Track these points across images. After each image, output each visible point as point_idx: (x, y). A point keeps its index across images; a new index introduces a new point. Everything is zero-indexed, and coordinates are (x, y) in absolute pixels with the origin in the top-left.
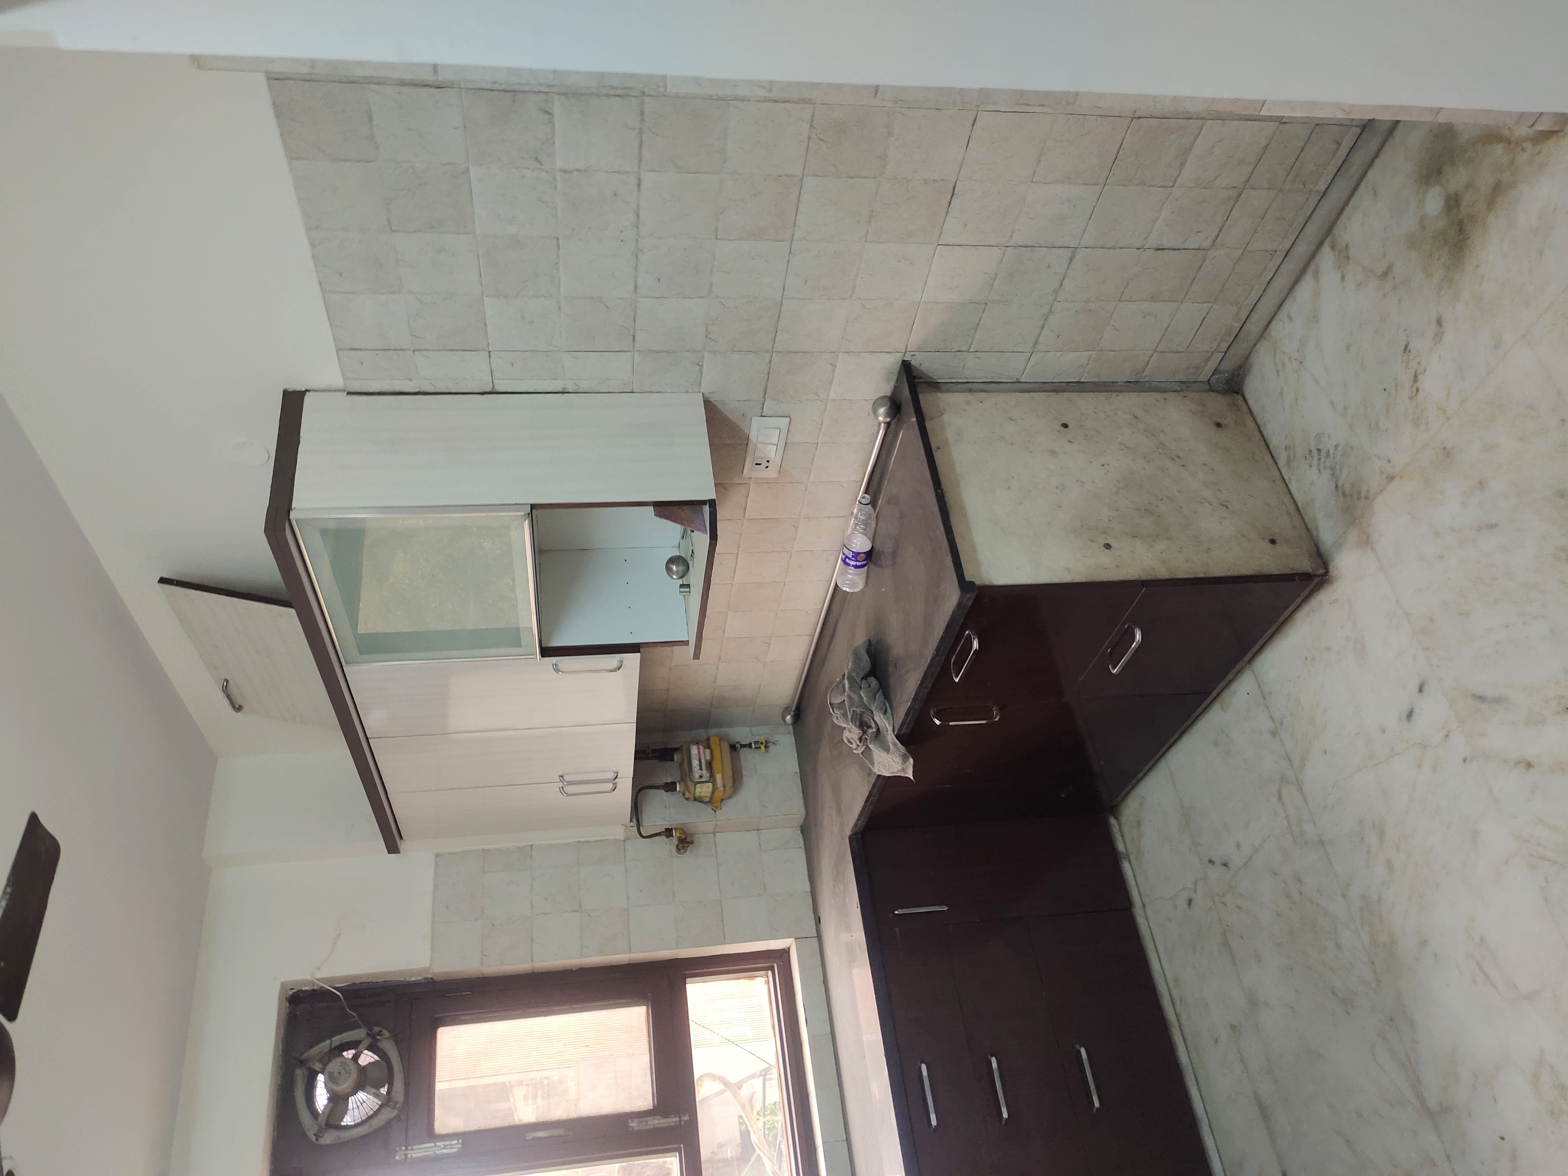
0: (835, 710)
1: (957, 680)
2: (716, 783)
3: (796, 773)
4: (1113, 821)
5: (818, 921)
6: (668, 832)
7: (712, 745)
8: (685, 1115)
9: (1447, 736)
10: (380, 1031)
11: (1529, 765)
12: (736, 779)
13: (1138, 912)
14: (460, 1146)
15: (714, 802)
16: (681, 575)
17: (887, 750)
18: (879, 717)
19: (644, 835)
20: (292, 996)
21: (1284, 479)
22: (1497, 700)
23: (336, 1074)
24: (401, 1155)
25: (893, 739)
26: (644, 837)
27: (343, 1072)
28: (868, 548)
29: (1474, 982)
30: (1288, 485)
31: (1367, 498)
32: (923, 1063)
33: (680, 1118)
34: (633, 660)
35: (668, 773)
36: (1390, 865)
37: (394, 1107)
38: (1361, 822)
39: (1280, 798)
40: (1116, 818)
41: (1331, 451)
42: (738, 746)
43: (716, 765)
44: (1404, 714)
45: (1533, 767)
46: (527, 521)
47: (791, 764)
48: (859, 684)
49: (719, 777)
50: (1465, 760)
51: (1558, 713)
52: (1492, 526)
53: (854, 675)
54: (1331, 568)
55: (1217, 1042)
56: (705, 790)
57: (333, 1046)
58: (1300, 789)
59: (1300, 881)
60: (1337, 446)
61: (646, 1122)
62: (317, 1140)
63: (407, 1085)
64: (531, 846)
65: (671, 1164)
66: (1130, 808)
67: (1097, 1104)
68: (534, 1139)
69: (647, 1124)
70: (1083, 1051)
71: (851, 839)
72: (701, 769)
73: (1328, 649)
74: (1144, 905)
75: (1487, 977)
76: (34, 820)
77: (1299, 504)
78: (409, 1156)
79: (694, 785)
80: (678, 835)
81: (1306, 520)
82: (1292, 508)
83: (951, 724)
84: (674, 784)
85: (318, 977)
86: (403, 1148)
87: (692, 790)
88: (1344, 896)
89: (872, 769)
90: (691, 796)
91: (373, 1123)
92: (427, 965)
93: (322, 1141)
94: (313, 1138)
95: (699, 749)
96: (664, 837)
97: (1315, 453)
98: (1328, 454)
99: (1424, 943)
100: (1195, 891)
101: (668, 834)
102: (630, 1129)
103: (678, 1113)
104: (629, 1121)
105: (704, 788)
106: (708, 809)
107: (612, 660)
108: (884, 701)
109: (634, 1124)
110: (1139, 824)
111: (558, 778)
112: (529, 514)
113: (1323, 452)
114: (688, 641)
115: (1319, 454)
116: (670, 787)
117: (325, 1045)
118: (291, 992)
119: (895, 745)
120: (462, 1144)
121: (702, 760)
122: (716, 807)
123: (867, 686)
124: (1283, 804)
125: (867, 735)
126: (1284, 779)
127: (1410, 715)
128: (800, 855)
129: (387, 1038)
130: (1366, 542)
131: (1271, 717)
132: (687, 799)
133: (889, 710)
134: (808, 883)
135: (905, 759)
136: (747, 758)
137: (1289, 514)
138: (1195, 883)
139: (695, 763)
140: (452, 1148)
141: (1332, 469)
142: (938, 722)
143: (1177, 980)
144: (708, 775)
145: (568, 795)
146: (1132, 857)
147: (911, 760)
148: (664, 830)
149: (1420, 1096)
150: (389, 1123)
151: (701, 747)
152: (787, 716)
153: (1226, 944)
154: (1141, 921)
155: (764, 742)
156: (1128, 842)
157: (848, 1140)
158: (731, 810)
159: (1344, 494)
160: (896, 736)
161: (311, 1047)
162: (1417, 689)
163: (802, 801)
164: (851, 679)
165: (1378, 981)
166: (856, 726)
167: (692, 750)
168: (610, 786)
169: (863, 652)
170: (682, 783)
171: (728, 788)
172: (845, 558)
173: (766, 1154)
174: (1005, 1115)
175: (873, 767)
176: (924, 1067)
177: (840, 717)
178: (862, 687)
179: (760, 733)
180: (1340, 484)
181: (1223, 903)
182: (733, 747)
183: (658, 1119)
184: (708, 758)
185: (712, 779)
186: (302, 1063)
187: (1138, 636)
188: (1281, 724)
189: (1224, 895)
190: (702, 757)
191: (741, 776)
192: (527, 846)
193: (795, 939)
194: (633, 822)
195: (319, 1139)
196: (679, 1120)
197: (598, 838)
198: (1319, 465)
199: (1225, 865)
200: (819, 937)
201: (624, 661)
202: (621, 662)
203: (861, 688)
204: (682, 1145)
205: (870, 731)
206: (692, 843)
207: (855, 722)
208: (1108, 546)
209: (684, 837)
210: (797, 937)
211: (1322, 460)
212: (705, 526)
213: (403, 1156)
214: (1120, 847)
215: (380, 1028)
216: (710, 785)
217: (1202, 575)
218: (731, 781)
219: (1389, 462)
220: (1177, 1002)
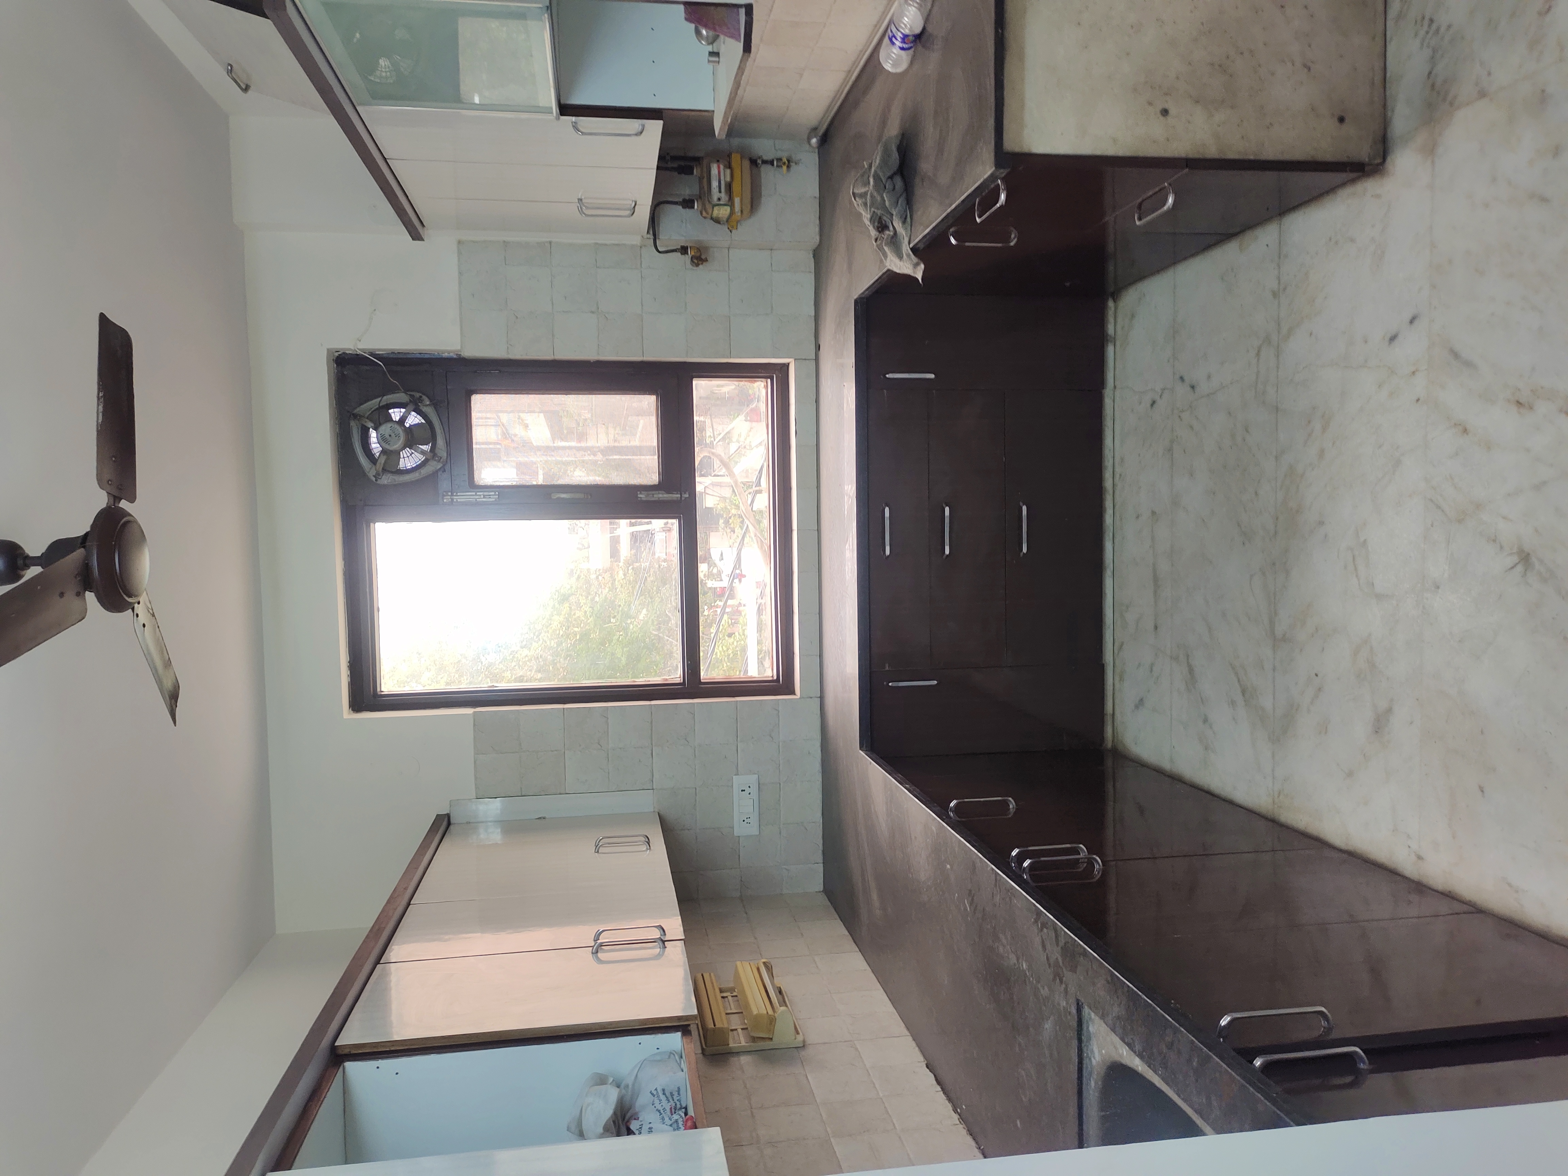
0: (857, 199)
1: (978, 220)
2: (734, 207)
3: (815, 197)
4: (1111, 303)
5: (818, 347)
6: (684, 250)
7: (733, 164)
8: (685, 493)
9: (1414, 373)
10: (421, 397)
11: (1465, 431)
12: (754, 202)
13: (1108, 393)
14: (497, 497)
15: (730, 223)
16: (710, 40)
17: (901, 257)
18: (897, 224)
19: (660, 250)
20: (338, 357)
21: (1385, 35)
22: (1469, 364)
23: (387, 436)
24: (448, 499)
25: (907, 250)
26: (659, 252)
27: (393, 435)
28: (918, 31)
29: (1345, 567)
30: (1387, 44)
31: (1451, 104)
32: (887, 506)
33: (681, 496)
34: (655, 128)
35: (686, 187)
36: (1321, 453)
37: (439, 461)
38: (1314, 408)
39: (1258, 354)
40: (1115, 301)
41: (1443, 30)
42: (759, 161)
43: (736, 187)
44: (1389, 336)
45: (1467, 434)
46: (546, 15)
47: (813, 189)
48: (884, 183)
49: (737, 201)
50: (1418, 400)
51: (1509, 401)
52: (1544, 200)
53: (881, 174)
54: (1389, 160)
55: (1138, 517)
56: (723, 212)
57: (381, 405)
58: (1278, 356)
59: (1247, 431)
60: (1449, 26)
61: (653, 494)
62: (376, 480)
63: (448, 444)
64: (550, 243)
65: (672, 524)
66: (1130, 297)
67: (1025, 550)
68: (559, 498)
69: (653, 497)
70: (1024, 508)
71: (856, 302)
72: (720, 192)
73: (1352, 240)
74: (1115, 387)
75: (1356, 569)
76: (103, 317)
77: (1388, 75)
78: (455, 500)
79: (711, 207)
80: (693, 253)
81: (1387, 94)
82: (1378, 78)
83: (967, 244)
84: (692, 202)
85: (359, 347)
86: (450, 494)
87: (710, 212)
88: (1276, 457)
89: (885, 261)
90: (709, 216)
91: (422, 471)
92: (459, 348)
93: (379, 482)
94: (374, 479)
95: (719, 167)
96: (679, 254)
97: (1426, 22)
98: (1438, 30)
99: (1321, 523)
100: (1161, 396)
101: (683, 251)
102: (639, 499)
103: (679, 490)
104: (639, 493)
105: (722, 210)
106: (725, 228)
107: (632, 125)
108: (906, 207)
109: (642, 496)
110: (1133, 316)
111: (577, 200)
112: (548, 7)
113: (1434, 27)
114: (713, 111)
115: (1430, 26)
116: (688, 204)
117: (374, 403)
118: (337, 354)
119: (908, 255)
120: (498, 495)
121: (722, 182)
122: (733, 227)
123: (891, 187)
124: (1258, 360)
125: (884, 235)
126: (1267, 340)
127: (1393, 339)
128: (809, 280)
129: (427, 405)
130: (1430, 150)
131: (1279, 278)
132: (705, 218)
133: (909, 219)
134: (813, 307)
135: (916, 265)
136: (768, 175)
137: (1373, 83)
138: (1163, 390)
139: (715, 184)
140: (490, 498)
141: (1434, 51)
142: (953, 241)
143: (1122, 460)
144: (727, 199)
145: (587, 215)
146: (1118, 343)
147: (922, 266)
148: (679, 247)
149: (1272, 623)
150: (435, 474)
151: (722, 167)
152: (813, 138)
153: (1170, 450)
154: (1108, 402)
155: (785, 160)
156: (1119, 327)
157: (819, 531)
158: (747, 230)
159: (1433, 86)
160: (912, 249)
161: (362, 404)
162: (1408, 321)
163: (817, 229)
164: (877, 177)
165: (1276, 533)
166: (874, 227)
167: (712, 169)
168: (628, 213)
169: (894, 148)
170: (699, 200)
171: (745, 212)
172: (892, 37)
173: (751, 521)
174: (947, 552)
175: (886, 259)
176: (887, 510)
177: (861, 204)
178: (887, 187)
179: (782, 149)
180: (1434, 72)
181: (1180, 416)
182: (754, 162)
183: (663, 494)
184: (728, 179)
185: (731, 202)
186: (355, 416)
187: (1170, 200)
188: (1285, 289)
189: (1183, 411)
190: (722, 178)
191: (760, 196)
192: (547, 242)
193: (795, 359)
194: (650, 233)
195: (379, 480)
196: (680, 496)
197: (616, 242)
198: (1423, 40)
199: (1193, 387)
200: (817, 359)
201: (646, 125)
202: (643, 126)
203: (885, 187)
204: (682, 515)
205: (887, 232)
206: (706, 260)
207: (874, 223)
208: (1165, 112)
209: (698, 254)
210: (796, 358)
211: (1430, 35)
212: (739, 30)
213: (450, 500)
214: (1110, 329)
215: (421, 395)
216: (728, 209)
217: (1252, 157)
218: (749, 207)
219: (1489, 74)
220: (1117, 476)
